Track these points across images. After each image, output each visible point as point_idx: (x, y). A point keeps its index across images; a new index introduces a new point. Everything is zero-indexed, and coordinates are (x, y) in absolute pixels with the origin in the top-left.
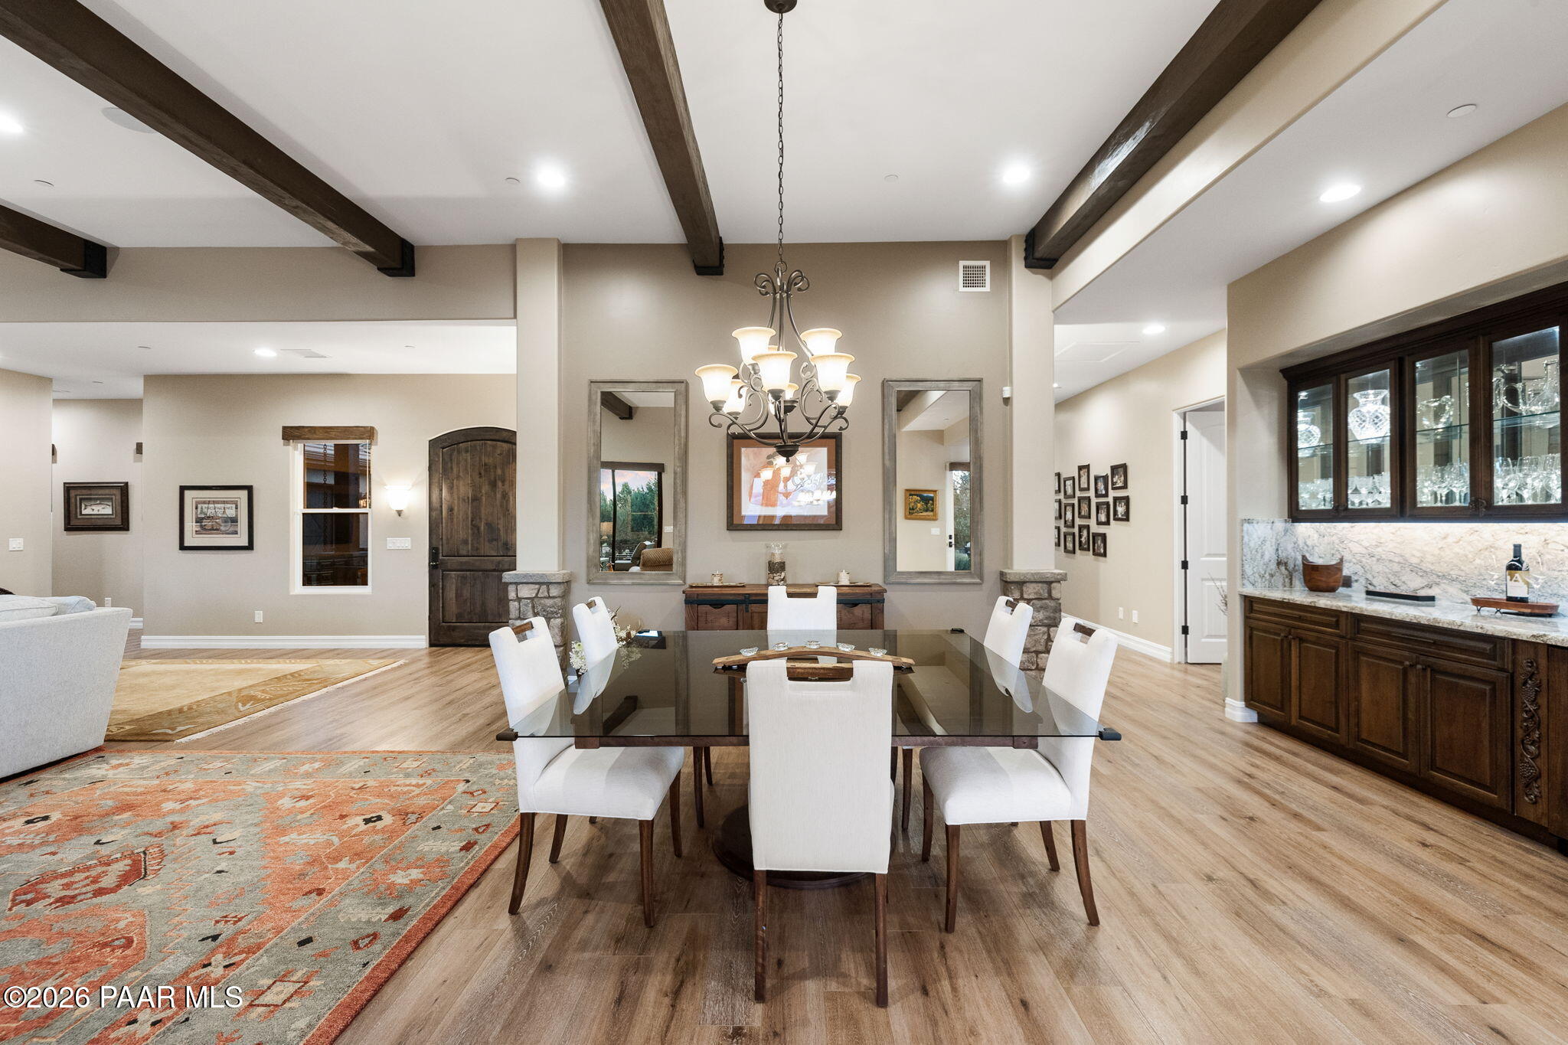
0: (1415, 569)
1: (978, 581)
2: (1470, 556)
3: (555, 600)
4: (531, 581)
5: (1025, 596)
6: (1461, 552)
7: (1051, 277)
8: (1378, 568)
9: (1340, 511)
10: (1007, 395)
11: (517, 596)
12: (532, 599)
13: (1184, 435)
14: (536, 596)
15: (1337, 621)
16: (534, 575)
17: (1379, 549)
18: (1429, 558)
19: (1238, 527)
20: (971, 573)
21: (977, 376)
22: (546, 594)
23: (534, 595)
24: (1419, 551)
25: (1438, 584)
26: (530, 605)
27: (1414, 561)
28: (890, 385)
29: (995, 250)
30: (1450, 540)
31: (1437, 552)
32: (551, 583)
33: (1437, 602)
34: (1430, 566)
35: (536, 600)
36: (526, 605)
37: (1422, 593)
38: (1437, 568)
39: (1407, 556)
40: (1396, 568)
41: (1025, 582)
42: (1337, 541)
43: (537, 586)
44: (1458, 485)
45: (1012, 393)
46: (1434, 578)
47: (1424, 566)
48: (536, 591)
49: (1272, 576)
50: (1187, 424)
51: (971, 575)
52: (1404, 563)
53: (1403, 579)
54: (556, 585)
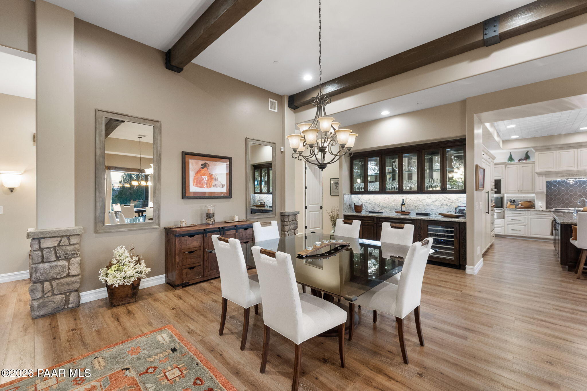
0: (378, 206)
1: (274, 216)
2: (391, 202)
3: (75, 246)
4: (56, 235)
5: (289, 220)
6: (389, 201)
7: (295, 113)
8: (369, 206)
9: (366, 191)
10: (282, 150)
11: (40, 246)
12: (54, 248)
13: (306, 168)
14: (58, 245)
15: (374, 220)
16: (57, 231)
17: (369, 201)
18: (382, 203)
19: (343, 195)
20: (272, 213)
21: (274, 142)
22: (67, 243)
23: (56, 245)
24: (379, 201)
25: (384, 209)
26: (53, 252)
27: (378, 204)
28: (248, 140)
29: (279, 97)
30: (387, 198)
31: (383, 201)
32: (70, 235)
33: (383, 213)
34: (382, 204)
35: (58, 248)
36: (49, 252)
37: (380, 211)
38: (383, 205)
39: (376, 203)
40: (374, 205)
41: (289, 215)
42: (358, 199)
43: (59, 239)
44: (396, 185)
45: (284, 149)
46: (383, 207)
47: (380, 205)
48: (58, 242)
49: (348, 209)
50: (306, 165)
51: (273, 214)
52: (376, 204)
53: (375, 208)
54: (76, 236)
